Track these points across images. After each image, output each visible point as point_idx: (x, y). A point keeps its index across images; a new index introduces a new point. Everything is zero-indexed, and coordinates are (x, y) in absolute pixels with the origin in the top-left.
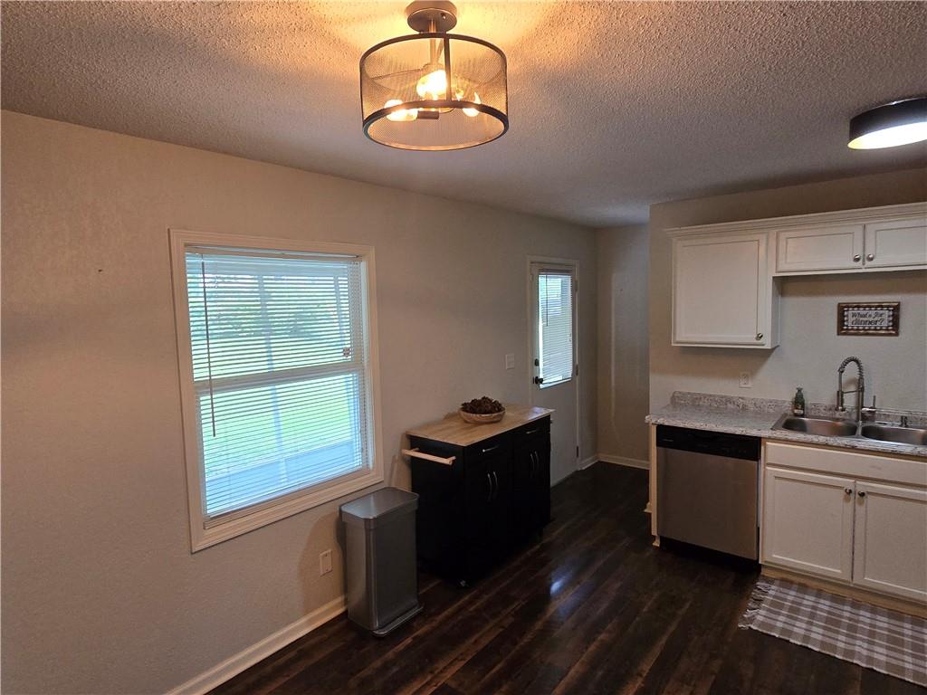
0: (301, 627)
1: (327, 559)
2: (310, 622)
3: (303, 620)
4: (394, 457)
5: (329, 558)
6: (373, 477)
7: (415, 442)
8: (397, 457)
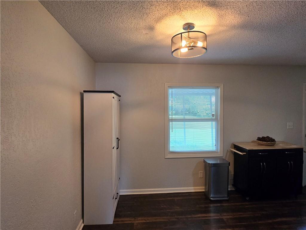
0: (191, 189)
1: (201, 174)
2: (195, 189)
3: (193, 188)
4: (228, 150)
5: (202, 174)
6: (219, 154)
7: (236, 147)
8: (229, 151)
